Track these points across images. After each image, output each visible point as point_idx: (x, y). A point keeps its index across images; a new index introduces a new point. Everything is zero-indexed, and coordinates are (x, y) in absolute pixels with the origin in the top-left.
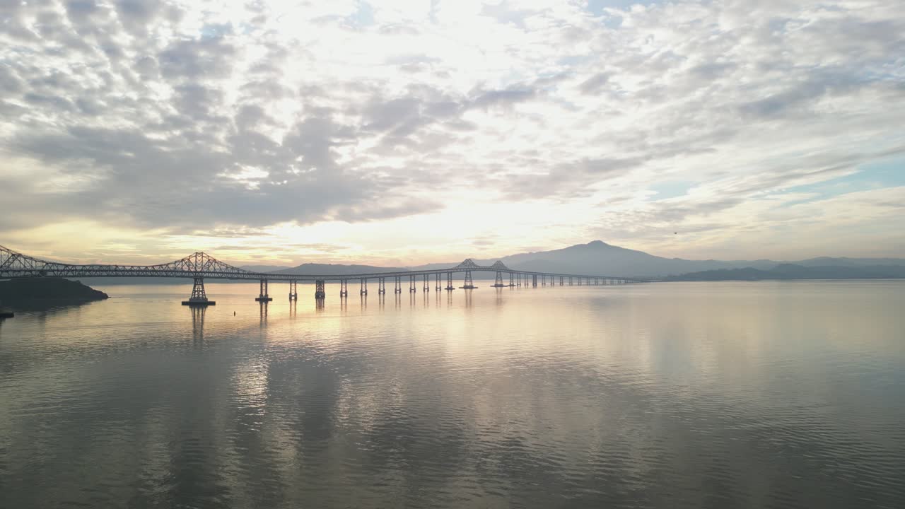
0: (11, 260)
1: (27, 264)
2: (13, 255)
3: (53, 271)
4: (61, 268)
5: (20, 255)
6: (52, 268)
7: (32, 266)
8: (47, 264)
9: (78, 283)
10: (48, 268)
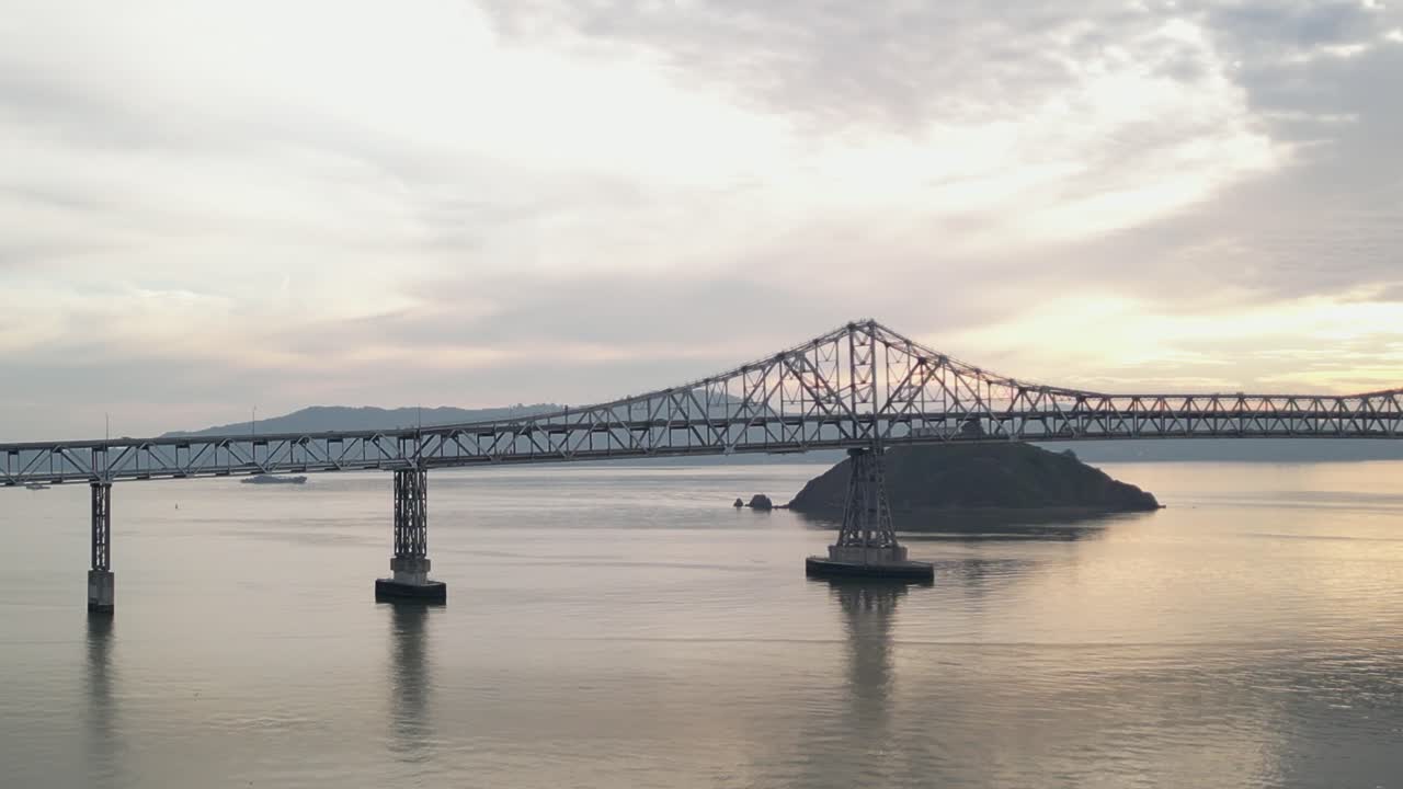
0: (916, 380)
1: (964, 394)
2: (922, 361)
3: (1043, 416)
4: (1067, 404)
5: (942, 360)
6: (1040, 407)
7: (979, 400)
8: (1022, 391)
9: (1069, 459)
10: (1027, 407)
